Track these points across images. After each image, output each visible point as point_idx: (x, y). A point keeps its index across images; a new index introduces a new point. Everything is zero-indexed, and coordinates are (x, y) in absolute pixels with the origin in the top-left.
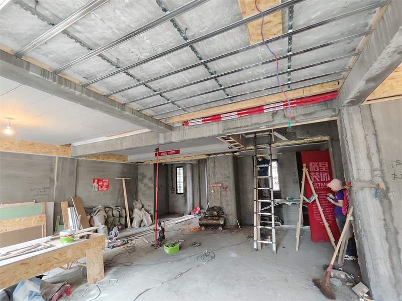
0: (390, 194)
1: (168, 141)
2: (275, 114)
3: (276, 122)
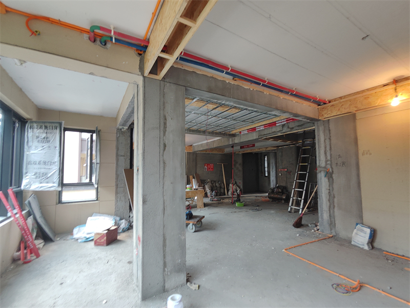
0: (333, 175)
1: (233, 143)
2: (283, 126)
3: (284, 131)
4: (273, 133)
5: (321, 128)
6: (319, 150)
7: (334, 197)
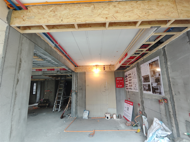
0: (78, 93)
2: (58, 71)
3: (58, 74)
4: (51, 73)
5: (75, 75)
6: (73, 84)
7: (78, 102)
